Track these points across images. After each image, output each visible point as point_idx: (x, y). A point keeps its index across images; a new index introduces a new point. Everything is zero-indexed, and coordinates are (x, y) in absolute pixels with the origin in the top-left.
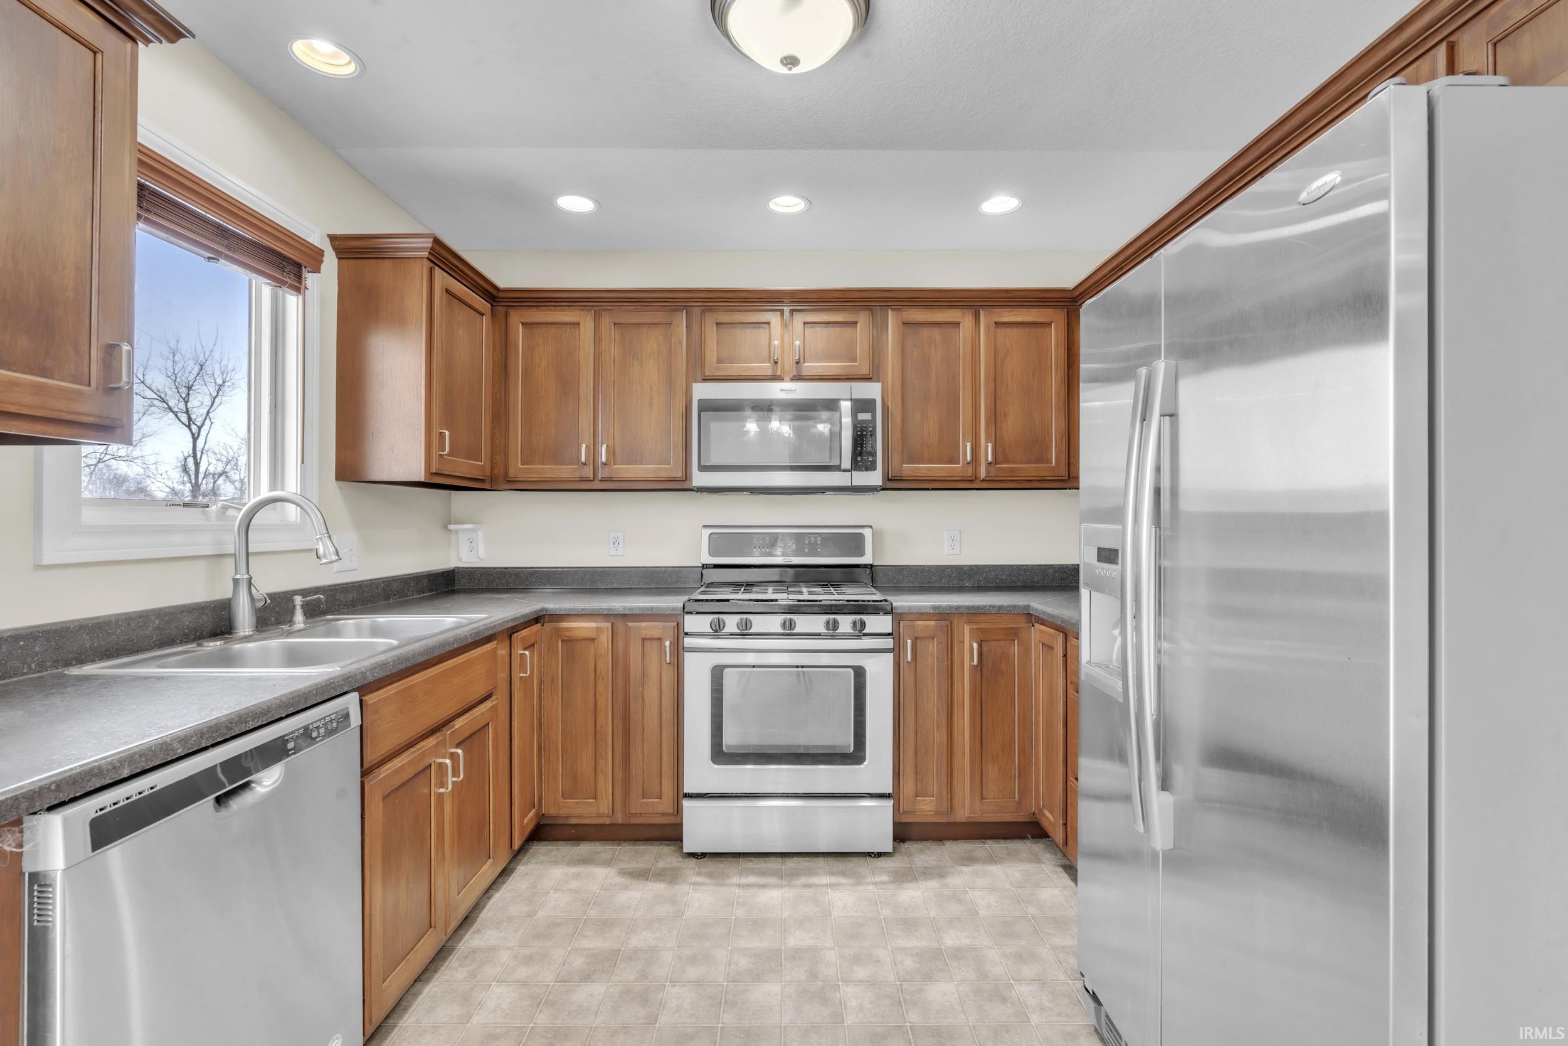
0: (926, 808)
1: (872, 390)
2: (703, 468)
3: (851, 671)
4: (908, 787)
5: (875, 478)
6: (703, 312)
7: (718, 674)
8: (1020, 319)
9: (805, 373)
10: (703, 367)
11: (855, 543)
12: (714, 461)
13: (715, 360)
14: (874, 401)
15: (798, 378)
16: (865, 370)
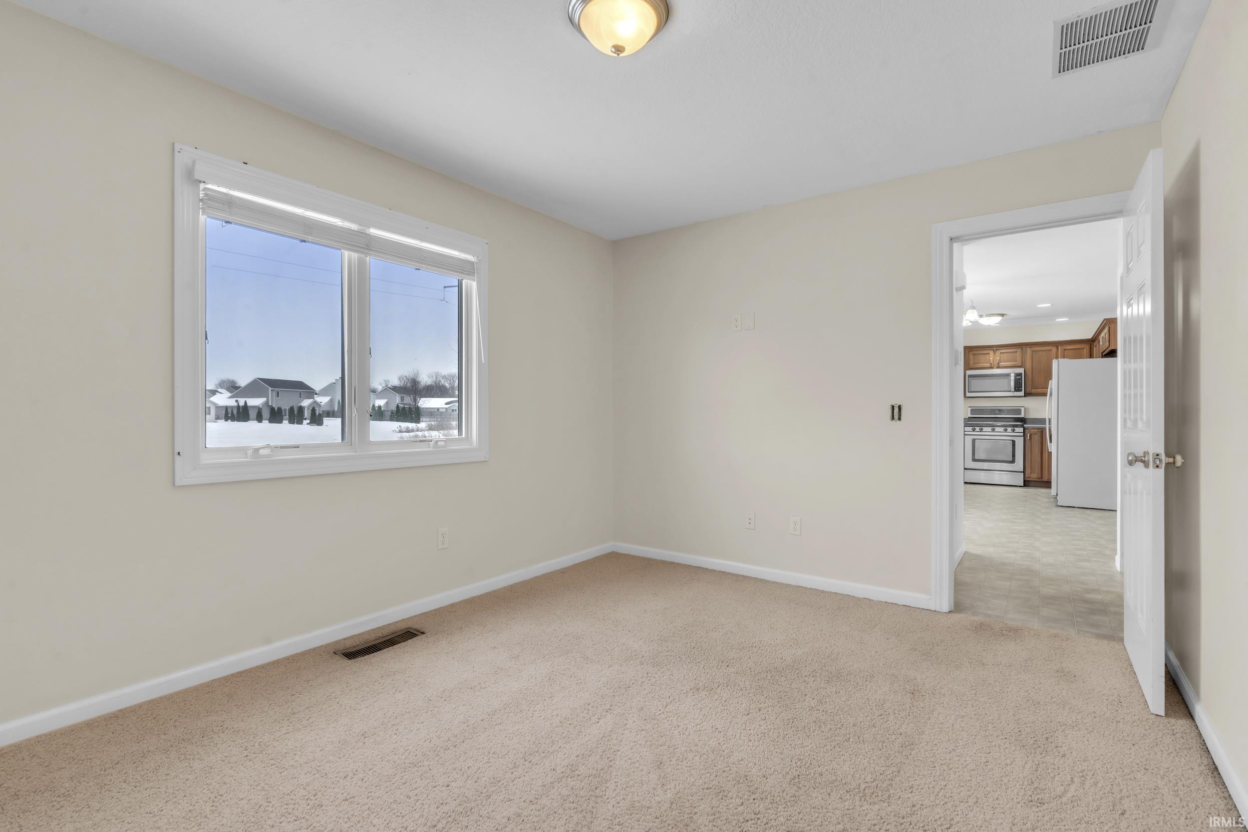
0: (1034, 476)
1: (1021, 370)
2: (969, 392)
3: (1011, 441)
4: (1028, 471)
5: (1022, 393)
6: (969, 351)
7: (974, 441)
8: (1073, 348)
9: (1000, 366)
10: (969, 366)
11: (1018, 411)
12: (972, 390)
13: (972, 363)
14: (1022, 373)
15: (998, 367)
16: (1020, 364)
